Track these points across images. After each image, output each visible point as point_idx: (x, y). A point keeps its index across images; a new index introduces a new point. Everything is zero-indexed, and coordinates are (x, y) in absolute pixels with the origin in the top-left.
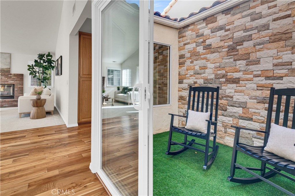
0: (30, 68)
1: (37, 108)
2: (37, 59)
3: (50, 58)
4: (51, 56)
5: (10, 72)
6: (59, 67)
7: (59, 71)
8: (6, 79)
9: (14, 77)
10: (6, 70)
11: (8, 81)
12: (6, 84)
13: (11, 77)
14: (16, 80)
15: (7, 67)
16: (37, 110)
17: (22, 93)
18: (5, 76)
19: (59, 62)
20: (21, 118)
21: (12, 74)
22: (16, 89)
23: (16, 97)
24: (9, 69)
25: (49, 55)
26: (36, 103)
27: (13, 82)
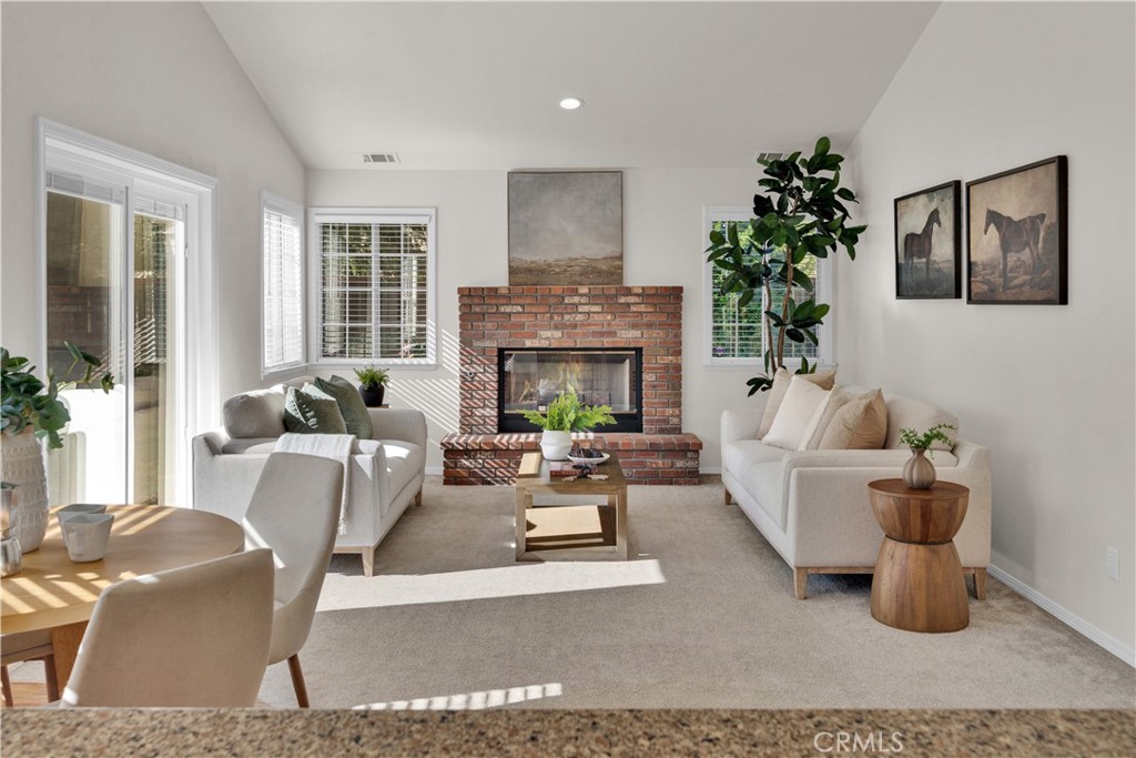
0: (723, 247)
1: (921, 547)
2: (763, 191)
3: (829, 174)
4: (833, 163)
5: (622, 279)
6: (985, 238)
7: (989, 272)
8: (609, 317)
9: (642, 308)
10: (604, 268)
11: (614, 328)
12: (606, 345)
13: (628, 305)
14: (650, 326)
15: (609, 249)
16: (929, 567)
17: (677, 399)
18: (603, 301)
19: (993, 208)
20: (805, 598)
21: (635, 291)
22: (648, 377)
23: (651, 422)
24: (618, 263)
25: (825, 158)
26: (919, 513)
27: (637, 333)
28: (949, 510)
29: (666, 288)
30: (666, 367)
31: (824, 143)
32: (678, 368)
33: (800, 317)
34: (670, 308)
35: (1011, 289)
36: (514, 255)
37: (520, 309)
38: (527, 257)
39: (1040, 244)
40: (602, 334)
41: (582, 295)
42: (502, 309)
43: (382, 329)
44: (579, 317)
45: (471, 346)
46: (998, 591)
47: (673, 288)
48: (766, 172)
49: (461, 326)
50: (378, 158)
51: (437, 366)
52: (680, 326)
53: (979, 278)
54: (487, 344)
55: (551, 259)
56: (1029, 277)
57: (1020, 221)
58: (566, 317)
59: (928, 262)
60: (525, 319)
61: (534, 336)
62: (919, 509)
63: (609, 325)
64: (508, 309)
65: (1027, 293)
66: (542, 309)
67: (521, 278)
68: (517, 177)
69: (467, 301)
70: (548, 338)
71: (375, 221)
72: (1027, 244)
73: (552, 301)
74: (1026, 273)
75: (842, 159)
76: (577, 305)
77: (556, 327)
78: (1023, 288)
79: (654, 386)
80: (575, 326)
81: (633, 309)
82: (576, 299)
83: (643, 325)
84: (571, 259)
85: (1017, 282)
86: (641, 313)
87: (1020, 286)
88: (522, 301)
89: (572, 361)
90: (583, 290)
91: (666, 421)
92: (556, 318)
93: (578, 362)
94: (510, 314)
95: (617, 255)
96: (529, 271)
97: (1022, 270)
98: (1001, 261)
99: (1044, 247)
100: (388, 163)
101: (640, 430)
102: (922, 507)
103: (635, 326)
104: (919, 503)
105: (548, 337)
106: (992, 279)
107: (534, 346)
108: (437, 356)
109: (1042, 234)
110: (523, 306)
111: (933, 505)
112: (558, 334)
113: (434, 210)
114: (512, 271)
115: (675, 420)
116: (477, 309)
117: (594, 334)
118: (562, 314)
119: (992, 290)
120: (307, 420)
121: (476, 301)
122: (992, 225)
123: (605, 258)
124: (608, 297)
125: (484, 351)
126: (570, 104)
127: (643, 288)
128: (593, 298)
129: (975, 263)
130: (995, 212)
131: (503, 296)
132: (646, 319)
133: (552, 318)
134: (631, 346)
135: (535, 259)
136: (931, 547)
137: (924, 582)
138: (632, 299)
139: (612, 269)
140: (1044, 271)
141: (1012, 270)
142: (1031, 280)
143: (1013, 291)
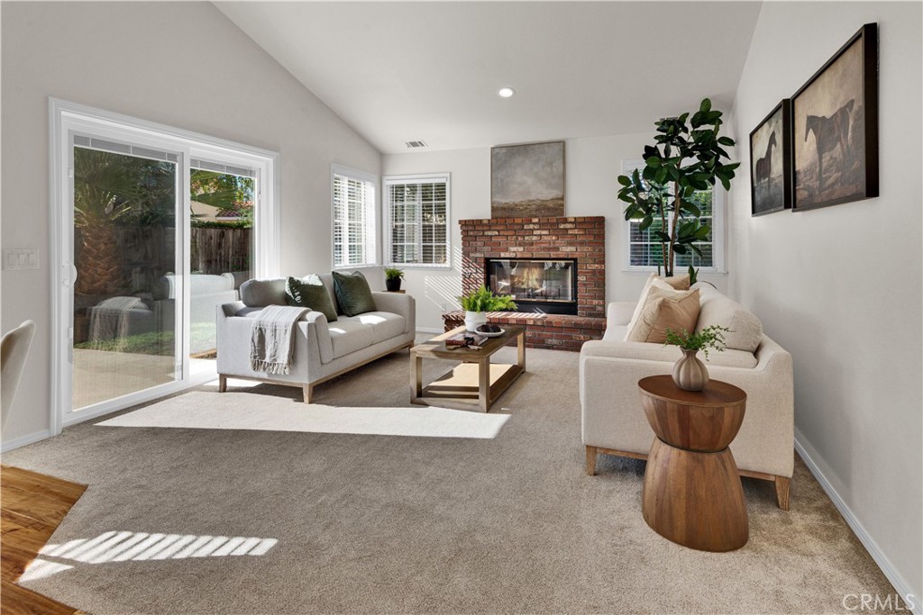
0: (628, 187)
3: (710, 127)
4: (713, 117)
5: (563, 213)
6: (806, 144)
7: (808, 177)
8: (554, 238)
9: (576, 232)
10: (551, 205)
11: (557, 245)
12: (552, 256)
13: (567, 230)
14: (582, 244)
15: (555, 193)
16: (690, 475)
17: (601, 294)
18: (549, 227)
19: (812, 113)
20: (595, 475)
21: (569, 220)
22: (581, 278)
23: (583, 309)
24: (560, 202)
25: (708, 115)
26: (676, 418)
27: (573, 249)
28: (712, 418)
29: (591, 218)
30: (594, 272)
31: (706, 103)
32: (602, 273)
33: (683, 235)
34: (596, 231)
35: (826, 190)
36: (495, 199)
37: (497, 233)
38: (502, 200)
39: (850, 134)
40: (549, 249)
41: (534, 224)
42: (486, 233)
43: (424, 246)
44: (534, 238)
45: (469, 256)
46: (810, 500)
47: (597, 217)
48: (658, 130)
49: (463, 244)
50: (414, 144)
51: (451, 269)
52: (603, 244)
53: (801, 186)
54: (478, 255)
55: (517, 201)
56: (840, 173)
57: (832, 117)
58: (526, 238)
59: (769, 181)
60: (501, 240)
61: (507, 250)
62: (676, 414)
63: (554, 243)
64: (490, 233)
65: (839, 191)
66: (510, 233)
67: (499, 214)
68: (497, 150)
69: (464, 228)
70: (514, 252)
71: (419, 182)
72: (839, 139)
73: (516, 227)
74: (837, 171)
75: (721, 114)
76: (532, 230)
77: (520, 245)
78: (836, 187)
79: (585, 285)
80: (532, 244)
81: (570, 232)
82: (531, 226)
83: (578, 243)
84: (530, 201)
85: (830, 181)
86: (576, 235)
87: (833, 184)
88: (497, 228)
89: (533, 267)
90: (536, 220)
91: (594, 308)
92: (520, 238)
93: (536, 267)
94: (491, 236)
95: (560, 196)
96: (504, 209)
97: (834, 168)
98: (818, 164)
99: (853, 137)
100: (421, 147)
101: (576, 314)
102: (679, 412)
103: (571, 244)
104: (676, 407)
105: (516, 251)
106: (811, 184)
107: (508, 256)
108: (451, 262)
109: (851, 122)
110: (499, 231)
111: (692, 412)
112: (521, 249)
113: (448, 175)
114: (494, 209)
115: (600, 308)
116: (471, 233)
117: (544, 249)
118: (524, 237)
119: (811, 195)
120: (295, 297)
121: (470, 228)
122: (811, 131)
123: (552, 199)
124: (552, 224)
125: (476, 260)
126: (506, 93)
127: (575, 218)
128: (542, 226)
129: (799, 171)
130: (812, 116)
131: (485, 225)
132: (579, 239)
133: (517, 239)
134: (570, 257)
135: (507, 201)
136: (695, 454)
137: (684, 491)
138: (568, 226)
139: (557, 207)
140: (853, 164)
141: (826, 171)
142: (842, 176)
143: (827, 192)
